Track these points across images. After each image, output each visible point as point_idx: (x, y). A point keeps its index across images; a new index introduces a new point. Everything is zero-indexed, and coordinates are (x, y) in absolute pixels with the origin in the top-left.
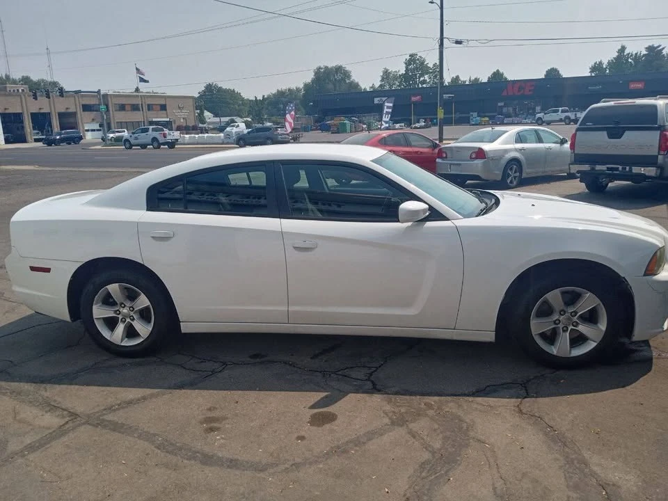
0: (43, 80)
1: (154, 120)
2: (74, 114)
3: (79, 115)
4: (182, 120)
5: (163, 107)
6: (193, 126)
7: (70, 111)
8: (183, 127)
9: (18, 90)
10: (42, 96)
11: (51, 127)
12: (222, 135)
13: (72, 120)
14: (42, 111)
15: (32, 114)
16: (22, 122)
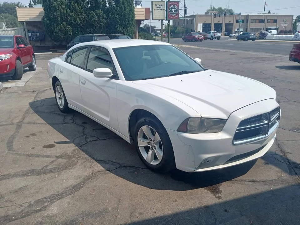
0: (226, 9)
1: (269, 27)
2: (232, 24)
3: (234, 25)
4: (284, 28)
5: (275, 21)
6: (289, 31)
7: (230, 23)
8: (283, 31)
9: (212, 14)
10: (218, 16)
11: (221, 30)
12: (293, 35)
13: (230, 27)
14: (219, 23)
15: (214, 24)
16: (210, 27)
